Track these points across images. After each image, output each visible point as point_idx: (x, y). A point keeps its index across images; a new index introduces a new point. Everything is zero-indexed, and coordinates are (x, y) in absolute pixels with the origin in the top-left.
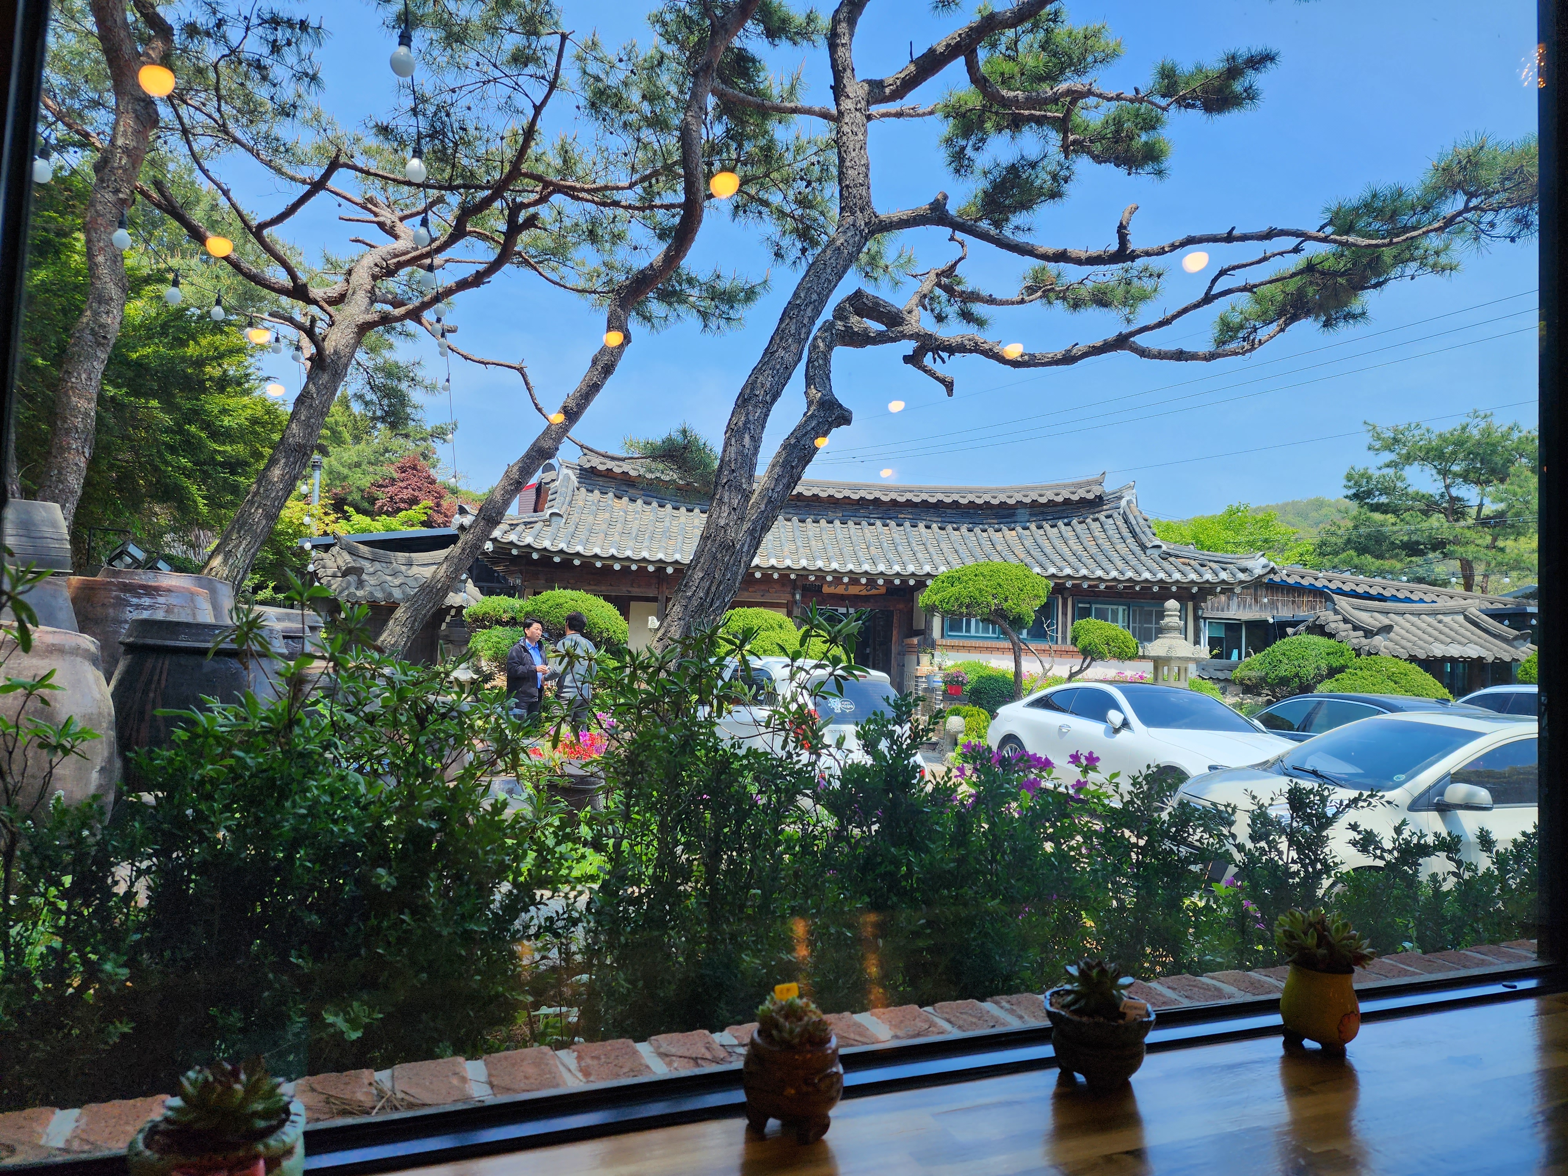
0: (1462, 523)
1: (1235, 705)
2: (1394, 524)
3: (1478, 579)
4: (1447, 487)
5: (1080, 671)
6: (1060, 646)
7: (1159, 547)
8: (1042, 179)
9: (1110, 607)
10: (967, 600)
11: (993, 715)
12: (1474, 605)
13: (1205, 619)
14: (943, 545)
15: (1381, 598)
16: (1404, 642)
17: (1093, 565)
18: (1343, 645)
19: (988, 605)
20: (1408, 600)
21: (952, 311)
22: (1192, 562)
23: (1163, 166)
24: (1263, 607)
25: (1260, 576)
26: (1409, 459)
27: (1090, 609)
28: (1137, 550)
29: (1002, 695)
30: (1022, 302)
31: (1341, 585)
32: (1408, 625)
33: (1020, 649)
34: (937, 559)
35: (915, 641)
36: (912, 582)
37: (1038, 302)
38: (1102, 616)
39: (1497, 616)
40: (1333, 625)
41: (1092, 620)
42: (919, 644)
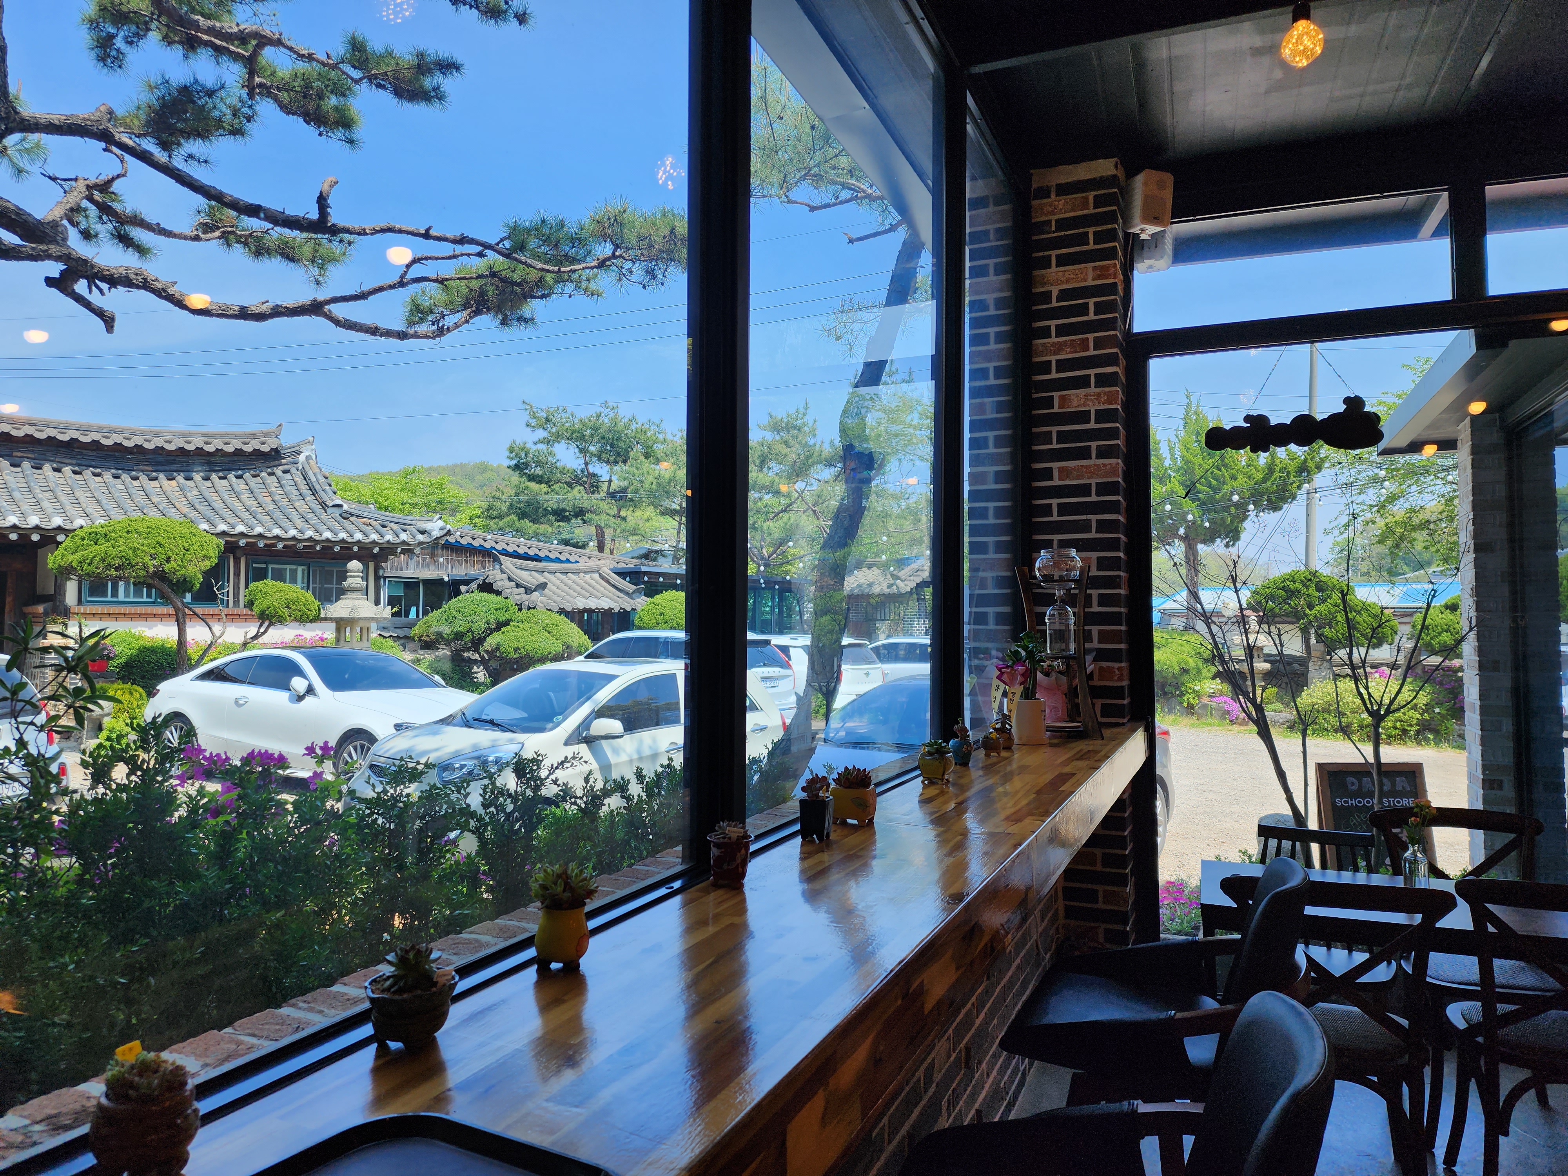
0: (596, 496)
1: (413, 662)
2: (547, 493)
3: (608, 541)
4: (586, 464)
5: (256, 637)
6: (232, 610)
7: (340, 506)
8: (222, 109)
9: (288, 567)
10: (117, 562)
11: (151, 693)
12: (606, 564)
13: (385, 578)
14: (79, 493)
15: (537, 559)
16: (555, 597)
17: (270, 523)
18: (508, 601)
19: (145, 567)
20: (558, 560)
21: (104, 229)
22: (373, 523)
23: (355, 137)
24: (439, 566)
25: (438, 538)
26: (558, 437)
27: (266, 569)
28: (318, 508)
29: (161, 667)
30: (197, 238)
31: (505, 547)
32: (558, 582)
33: (185, 615)
34: (71, 510)
35: (40, 609)
36: (35, 537)
37: (215, 242)
38: (279, 576)
39: (622, 574)
40: (500, 583)
41: (269, 582)
42: (46, 614)
